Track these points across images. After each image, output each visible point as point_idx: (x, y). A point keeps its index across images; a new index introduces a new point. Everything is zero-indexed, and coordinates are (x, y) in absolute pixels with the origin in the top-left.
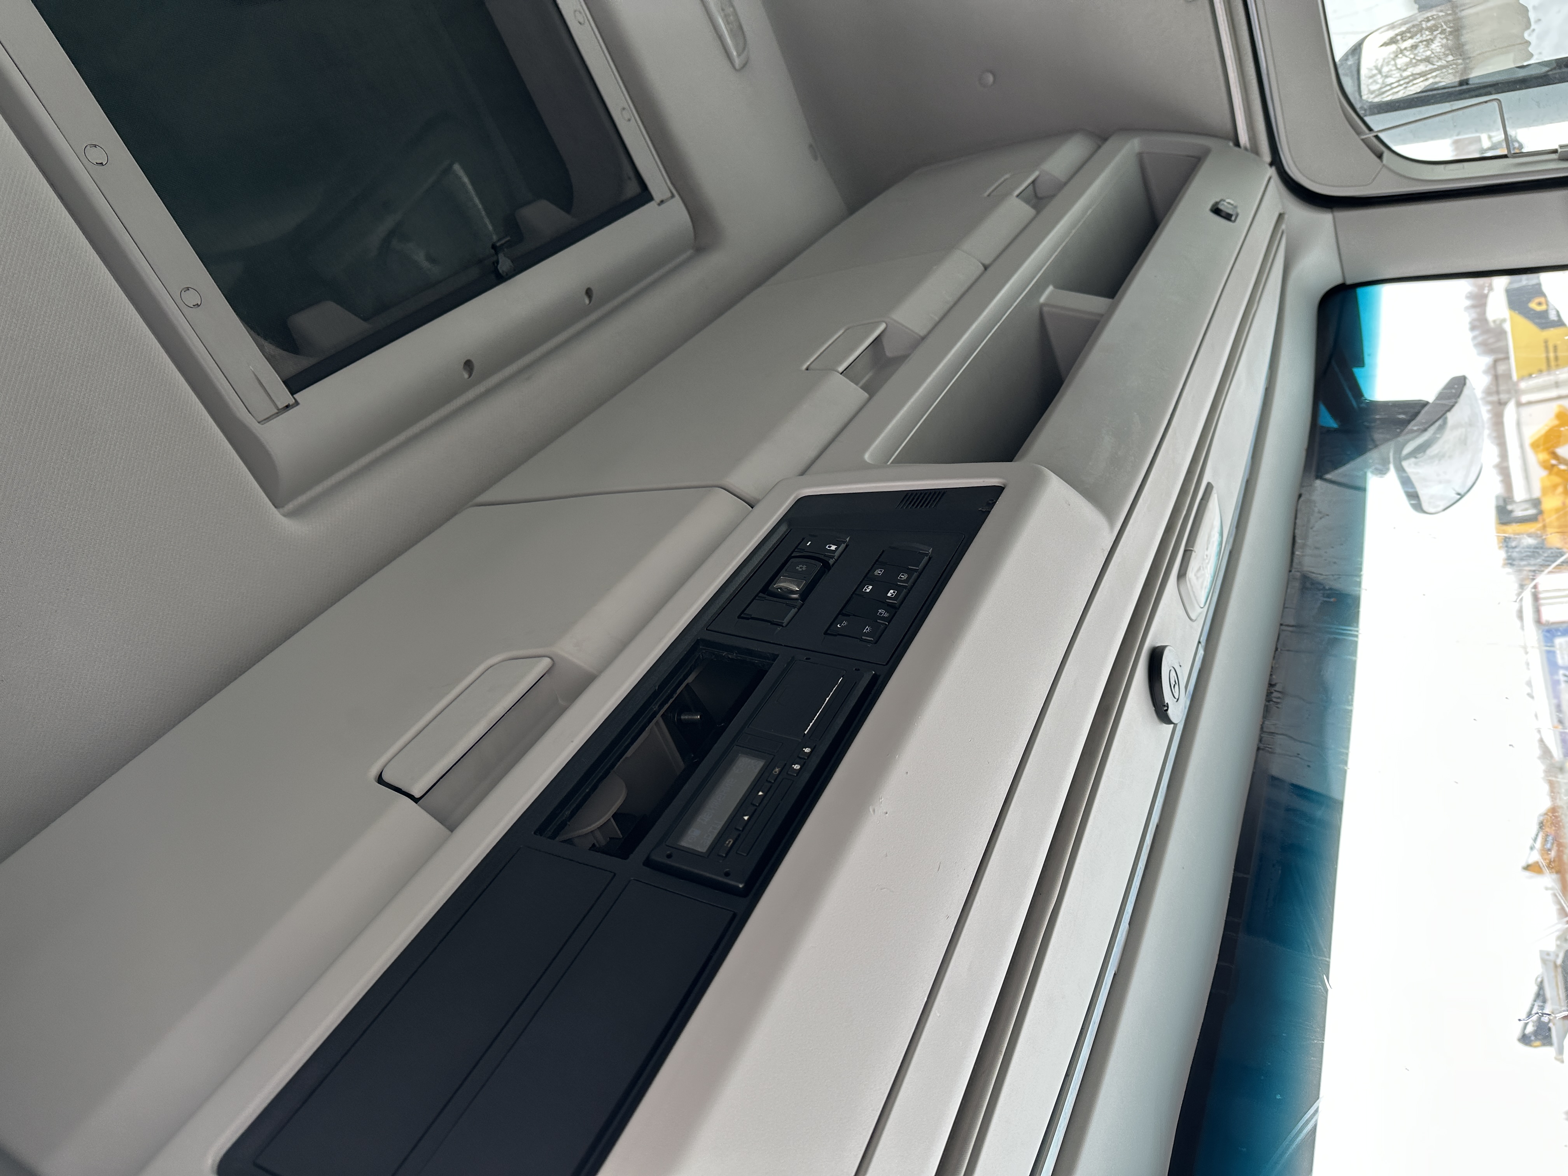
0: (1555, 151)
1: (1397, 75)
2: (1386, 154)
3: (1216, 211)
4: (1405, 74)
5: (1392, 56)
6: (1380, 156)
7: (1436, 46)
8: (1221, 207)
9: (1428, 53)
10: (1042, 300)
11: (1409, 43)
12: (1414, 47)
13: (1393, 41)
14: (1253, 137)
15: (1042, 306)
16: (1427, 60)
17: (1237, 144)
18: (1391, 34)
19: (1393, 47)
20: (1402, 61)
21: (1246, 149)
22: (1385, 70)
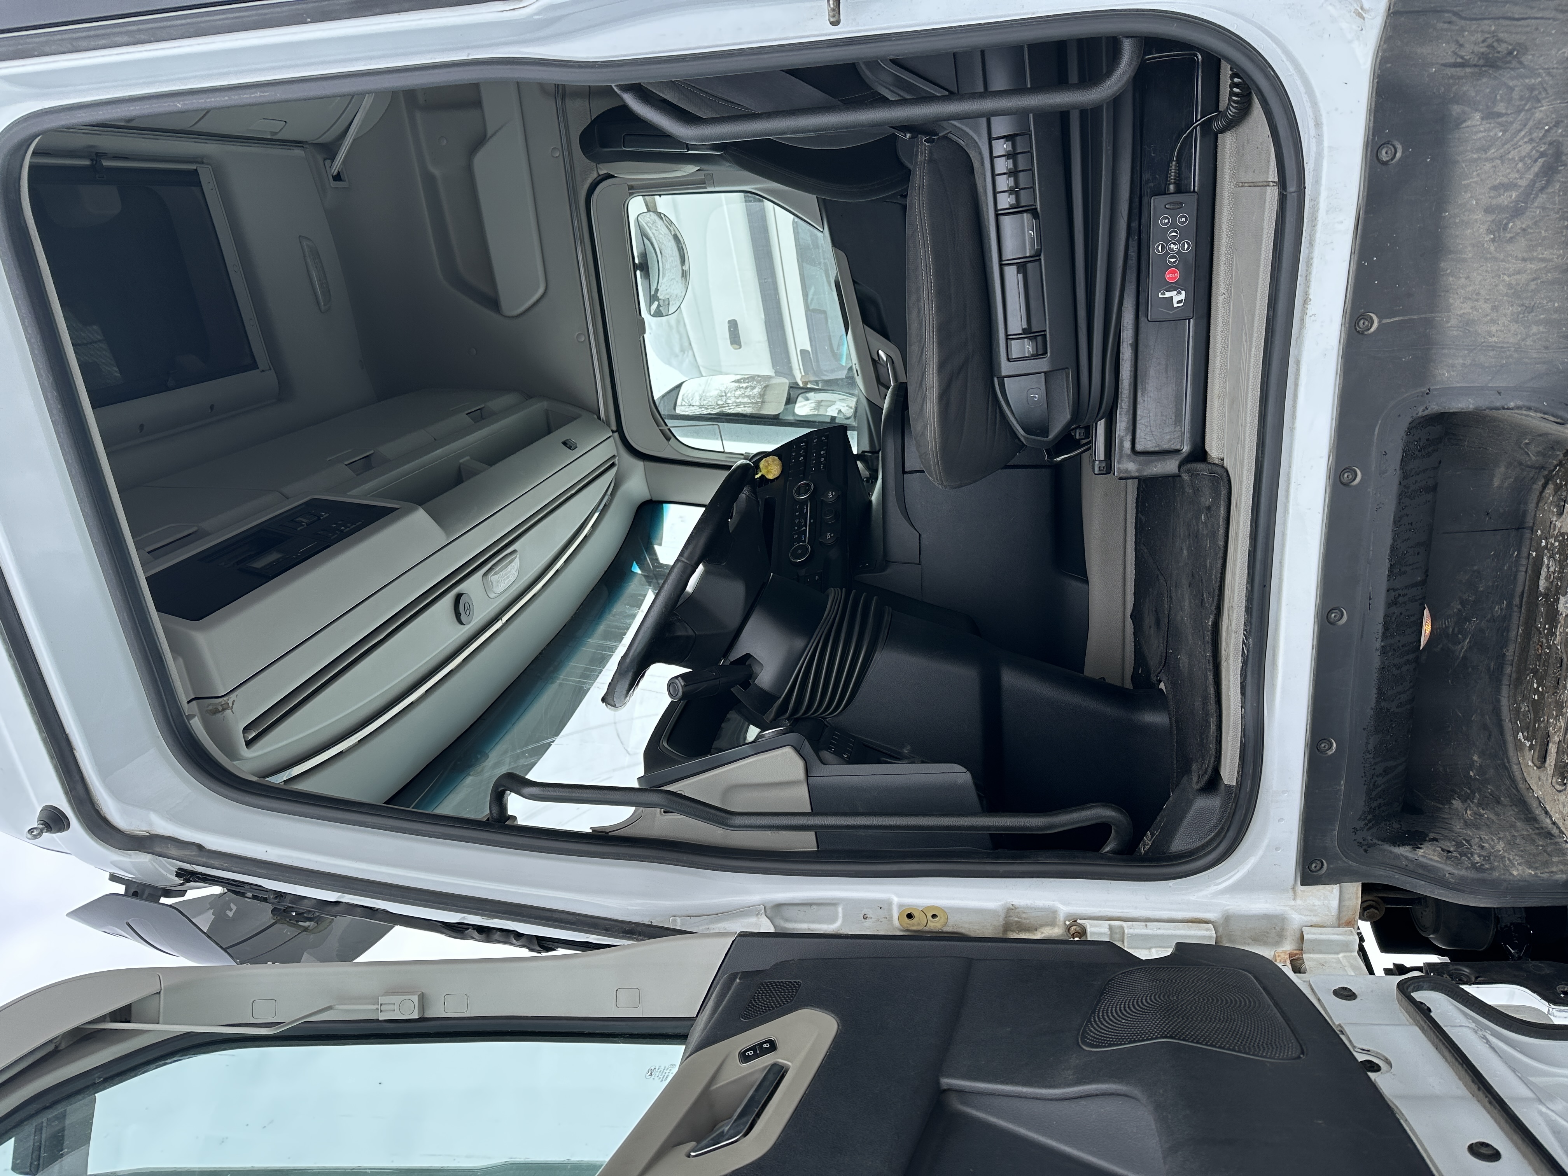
0: (742, 455)
1: (733, 399)
2: (673, 439)
3: (565, 443)
4: (738, 401)
5: (735, 389)
6: (668, 439)
7: (756, 391)
8: (567, 442)
9: (751, 393)
10: (461, 461)
11: (744, 385)
12: (746, 388)
13: (738, 381)
14: (607, 416)
15: (461, 464)
16: (749, 397)
17: (599, 418)
18: (739, 377)
19: (737, 384)
20: (738, 393)
21: (603, 421)
22: (729, 395)
